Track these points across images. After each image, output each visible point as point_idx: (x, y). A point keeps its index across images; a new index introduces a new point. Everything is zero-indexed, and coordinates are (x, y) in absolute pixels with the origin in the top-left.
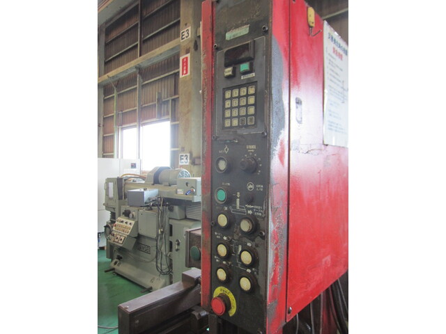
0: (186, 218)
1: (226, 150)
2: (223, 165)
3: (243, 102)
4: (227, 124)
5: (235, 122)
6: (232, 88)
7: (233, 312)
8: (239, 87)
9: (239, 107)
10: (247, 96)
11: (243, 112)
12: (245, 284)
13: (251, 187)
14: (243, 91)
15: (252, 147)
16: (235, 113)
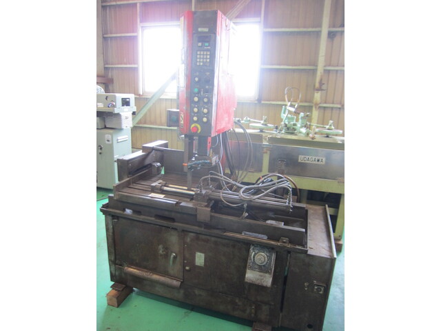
0: (105, 128)
1: (198, 74)
2: (197, 79)
3: (205, 57)
4: (198, 64)
5: (201, 64)
6: (200, 51)
7: (199, 131)
8: (203, 51)
9: (203, 58)
10: (207, 55)
11: (205, 60)
12: (205, 120)
13: (207, 87)
14: (205, 53)
15: (208, 73)
16: (202, 60)
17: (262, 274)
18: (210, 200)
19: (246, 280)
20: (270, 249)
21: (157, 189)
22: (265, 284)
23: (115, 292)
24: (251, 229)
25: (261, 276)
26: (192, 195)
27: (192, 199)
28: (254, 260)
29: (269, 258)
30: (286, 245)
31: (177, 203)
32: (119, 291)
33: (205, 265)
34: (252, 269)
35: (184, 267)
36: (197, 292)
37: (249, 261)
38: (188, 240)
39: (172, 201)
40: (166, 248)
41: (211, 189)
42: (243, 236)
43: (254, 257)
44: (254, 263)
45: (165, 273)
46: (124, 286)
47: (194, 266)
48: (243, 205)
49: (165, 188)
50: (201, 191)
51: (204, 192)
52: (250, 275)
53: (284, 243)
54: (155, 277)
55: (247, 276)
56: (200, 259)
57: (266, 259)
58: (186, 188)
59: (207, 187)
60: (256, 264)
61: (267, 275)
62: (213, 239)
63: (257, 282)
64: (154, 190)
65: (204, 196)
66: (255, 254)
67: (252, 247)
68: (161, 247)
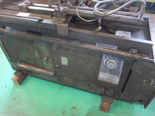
17: (111, 75)
18: (68, 16)
19: (99, 79)
20: (120, 57)
21: (24, 8)
22: (113, 82)
23: (16, 77)
24: (104, 41)
25: (111, 77)
26: (52, 12)
27: (52, 16)
28: (106, 65)
29: (119, 64)
30: (135, 56)
31: (40, 20)
32: (18, 76)
33: (68, 65)
34: (104, 71)
35: (55, 66)
36: (65, 78)
37: (101, 66)
38: (54, 49)
39: (35, 19)
40: (40, 54)
41: (68, 6)
42: (97, 47)
43: (106, 63)
44: (106, 67)
45: (43, 68)
46: (22, 73)
47: (61, 65)
48: (98, 20)
49: (31, 7)
50: (59, 9)
51: (62, 9)
52: (102, 76)
53: (133, 54)
54: (38, 70)
55: (99, 76)
56: (64, 61)
57: (116, 65)
58: (47, 6)
59: (65, 4)
60: (107, 68)
61: (116, 76)
62: (73, 48)
63: (108, 81)
64: (21, 9)
65: (62, 13)
66: (107, 61)
67: (104, 56)
68: (36, 53)
